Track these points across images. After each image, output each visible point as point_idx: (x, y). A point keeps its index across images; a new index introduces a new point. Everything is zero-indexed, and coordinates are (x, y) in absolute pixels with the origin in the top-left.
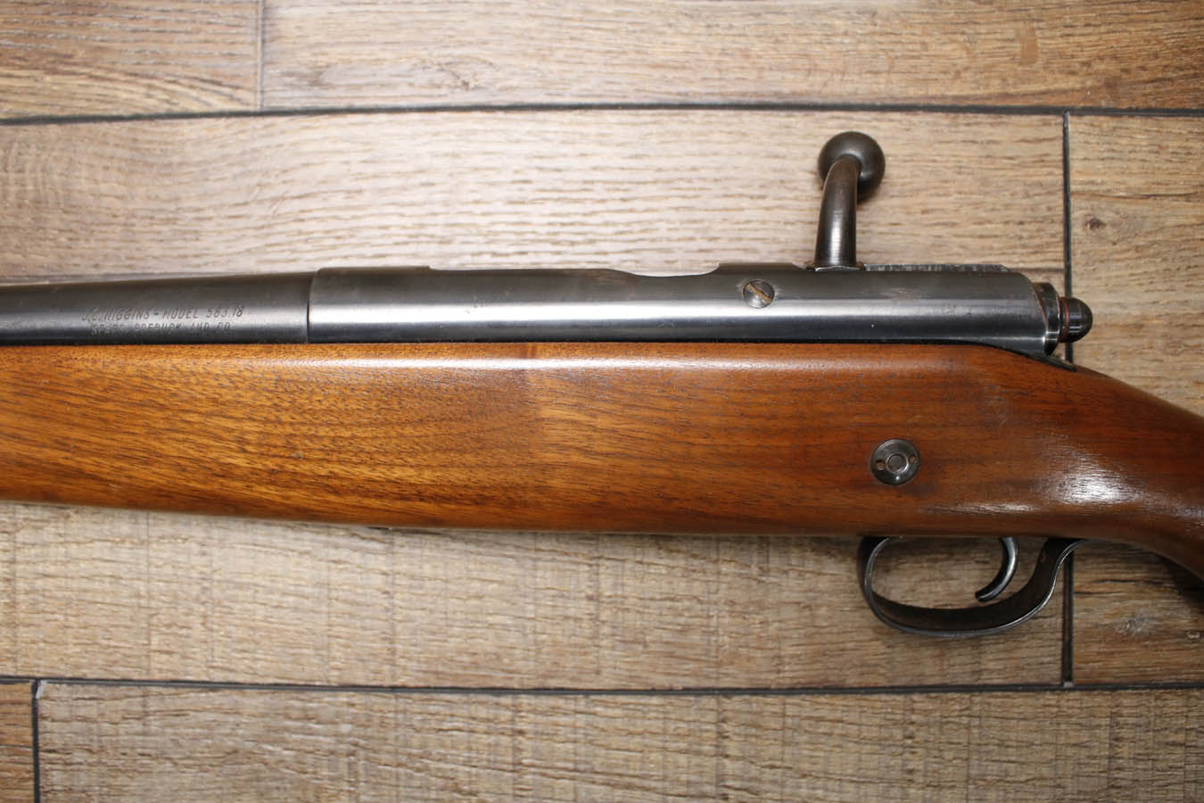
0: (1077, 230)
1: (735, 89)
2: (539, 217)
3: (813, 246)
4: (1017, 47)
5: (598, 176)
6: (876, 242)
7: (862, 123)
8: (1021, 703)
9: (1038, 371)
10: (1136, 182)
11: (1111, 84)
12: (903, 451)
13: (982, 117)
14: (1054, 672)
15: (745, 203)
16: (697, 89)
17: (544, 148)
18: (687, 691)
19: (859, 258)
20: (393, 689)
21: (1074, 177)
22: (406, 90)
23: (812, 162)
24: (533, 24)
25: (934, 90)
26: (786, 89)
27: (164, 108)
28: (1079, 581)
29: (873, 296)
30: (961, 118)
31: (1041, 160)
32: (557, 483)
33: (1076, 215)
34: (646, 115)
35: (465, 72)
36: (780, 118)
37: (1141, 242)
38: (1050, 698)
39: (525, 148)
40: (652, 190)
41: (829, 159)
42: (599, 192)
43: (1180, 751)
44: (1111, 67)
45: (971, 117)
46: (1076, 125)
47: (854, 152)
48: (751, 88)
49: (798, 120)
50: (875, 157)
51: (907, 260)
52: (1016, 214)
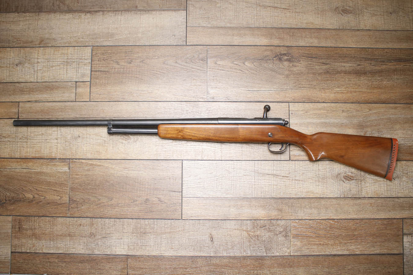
0: (290, 114)
1: (256, 100)
2: (236, 113)
3: (263, 116)
4: (284, 96)
5: (242, 109)
6: (270, 116)
7: (268, 104)
8: (285, 162)
9: (283, 127)
10: (296, 109)
11: (294, 99)
12: (271, 134)
13: (281, 103)
14: (288, 159)
15: (257, 111)
16: (252, 100)
17: (237, 106)
18: (251, 160)
19: (267, 117)
20: (221, 160)
21: (290, 109)
22: (222, 100)
23: (263, 108)
24: (236, 93)
25: (276, 100)
26: (261, 100)
27: (197, 101)
28: (291, 150)
29: (268, 120)
30: (278, 103)
31: (287, 107)
32: (241, 137)
33: (290, 113)
34: (247, 103)
35: (229, 98)
36: (260, 103)
37: (297, 115)
38: (288, 161)
39: (235, 106)
40: (247, 110)
41: (265, 107)
42: (242, 110)
43: (302, 167)
44: (294, 98)
45: (279, 103)
46: (290, 104)
47: (267, 107)
48: (257, 100)
49: (262, 103)
50: (269, 107)
51: (272, 117)
52: (284, 113)
